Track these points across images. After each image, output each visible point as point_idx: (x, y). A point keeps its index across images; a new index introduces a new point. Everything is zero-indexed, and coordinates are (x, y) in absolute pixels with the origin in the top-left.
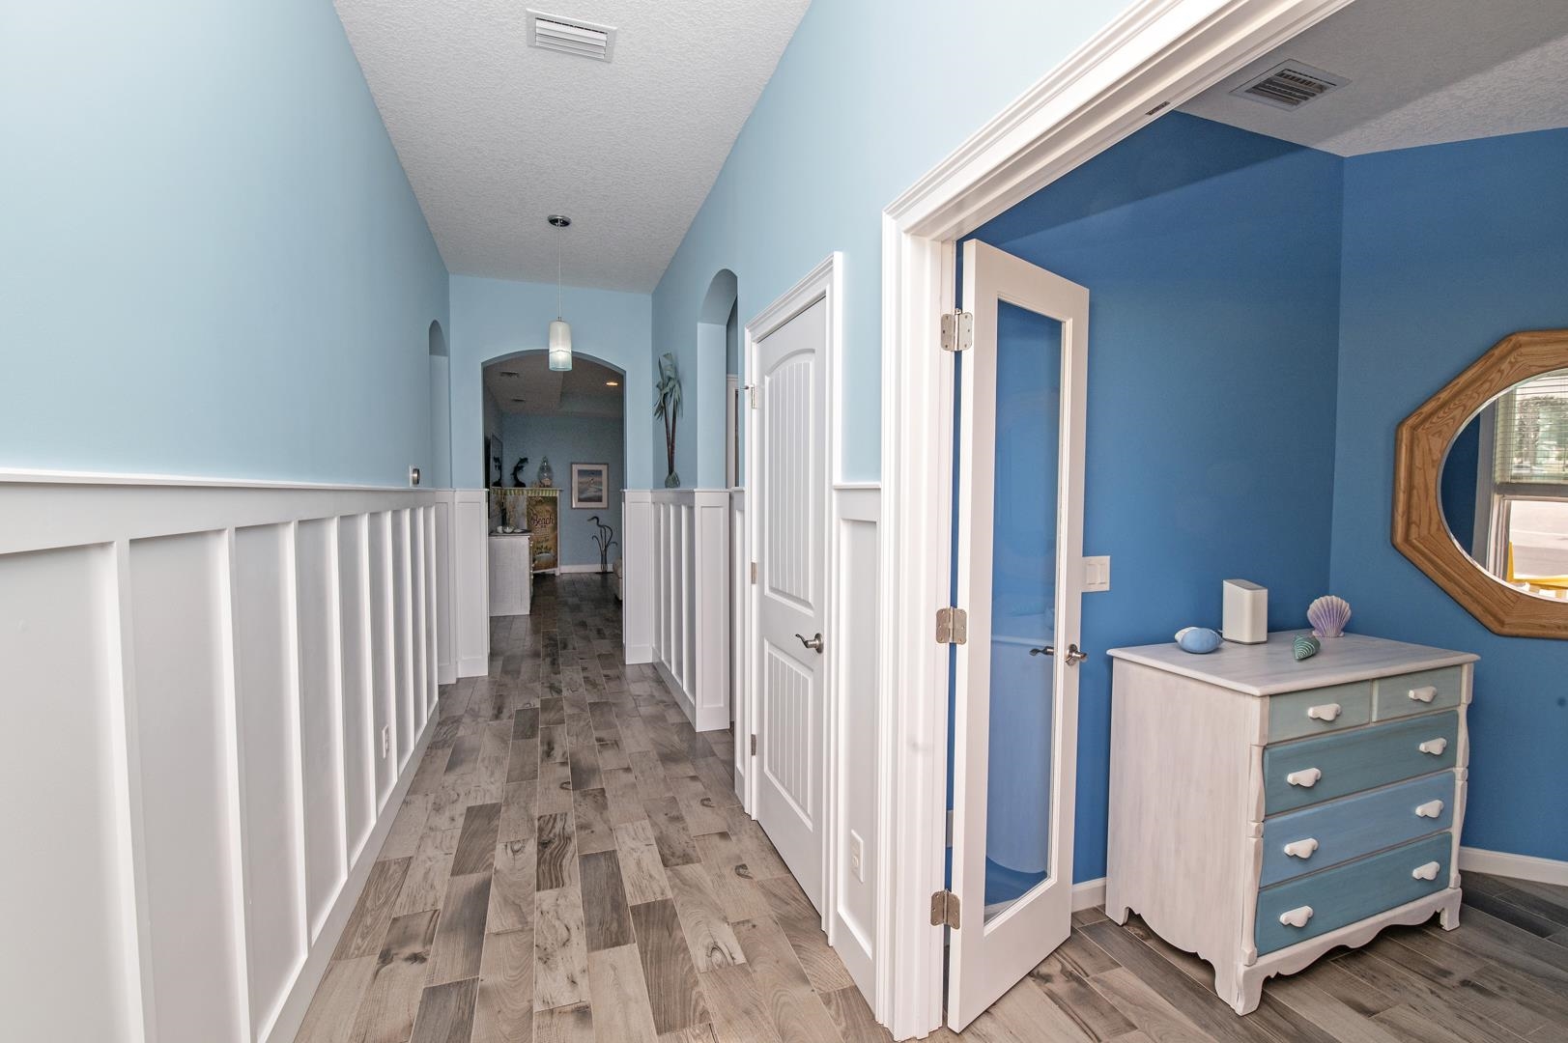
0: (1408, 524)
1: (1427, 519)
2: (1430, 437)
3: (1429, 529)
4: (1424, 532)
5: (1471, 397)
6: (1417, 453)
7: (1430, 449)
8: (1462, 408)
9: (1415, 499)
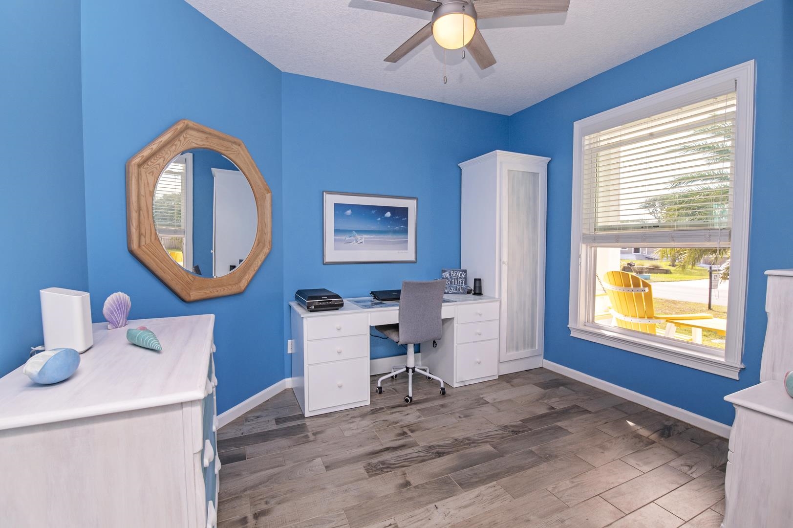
0: (140, 235)
1: (149, 232)
2: (147, 175)
3: (151, 239)
4: (148, 241)
5: (167, 153)
6: (142, 186)
7: (148, 183)
8: (163, 159)
9: (142, 217)
